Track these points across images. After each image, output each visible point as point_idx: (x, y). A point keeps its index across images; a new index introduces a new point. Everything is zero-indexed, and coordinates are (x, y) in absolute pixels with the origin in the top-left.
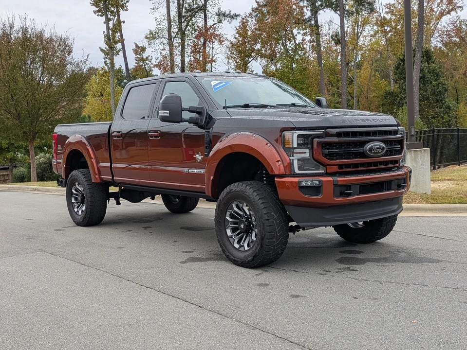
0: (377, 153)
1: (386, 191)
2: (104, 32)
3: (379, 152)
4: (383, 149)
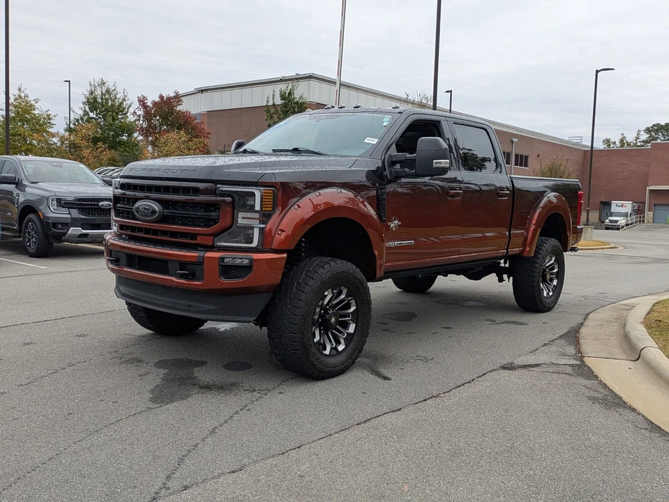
3: (147, 216)
4: (154, 212)
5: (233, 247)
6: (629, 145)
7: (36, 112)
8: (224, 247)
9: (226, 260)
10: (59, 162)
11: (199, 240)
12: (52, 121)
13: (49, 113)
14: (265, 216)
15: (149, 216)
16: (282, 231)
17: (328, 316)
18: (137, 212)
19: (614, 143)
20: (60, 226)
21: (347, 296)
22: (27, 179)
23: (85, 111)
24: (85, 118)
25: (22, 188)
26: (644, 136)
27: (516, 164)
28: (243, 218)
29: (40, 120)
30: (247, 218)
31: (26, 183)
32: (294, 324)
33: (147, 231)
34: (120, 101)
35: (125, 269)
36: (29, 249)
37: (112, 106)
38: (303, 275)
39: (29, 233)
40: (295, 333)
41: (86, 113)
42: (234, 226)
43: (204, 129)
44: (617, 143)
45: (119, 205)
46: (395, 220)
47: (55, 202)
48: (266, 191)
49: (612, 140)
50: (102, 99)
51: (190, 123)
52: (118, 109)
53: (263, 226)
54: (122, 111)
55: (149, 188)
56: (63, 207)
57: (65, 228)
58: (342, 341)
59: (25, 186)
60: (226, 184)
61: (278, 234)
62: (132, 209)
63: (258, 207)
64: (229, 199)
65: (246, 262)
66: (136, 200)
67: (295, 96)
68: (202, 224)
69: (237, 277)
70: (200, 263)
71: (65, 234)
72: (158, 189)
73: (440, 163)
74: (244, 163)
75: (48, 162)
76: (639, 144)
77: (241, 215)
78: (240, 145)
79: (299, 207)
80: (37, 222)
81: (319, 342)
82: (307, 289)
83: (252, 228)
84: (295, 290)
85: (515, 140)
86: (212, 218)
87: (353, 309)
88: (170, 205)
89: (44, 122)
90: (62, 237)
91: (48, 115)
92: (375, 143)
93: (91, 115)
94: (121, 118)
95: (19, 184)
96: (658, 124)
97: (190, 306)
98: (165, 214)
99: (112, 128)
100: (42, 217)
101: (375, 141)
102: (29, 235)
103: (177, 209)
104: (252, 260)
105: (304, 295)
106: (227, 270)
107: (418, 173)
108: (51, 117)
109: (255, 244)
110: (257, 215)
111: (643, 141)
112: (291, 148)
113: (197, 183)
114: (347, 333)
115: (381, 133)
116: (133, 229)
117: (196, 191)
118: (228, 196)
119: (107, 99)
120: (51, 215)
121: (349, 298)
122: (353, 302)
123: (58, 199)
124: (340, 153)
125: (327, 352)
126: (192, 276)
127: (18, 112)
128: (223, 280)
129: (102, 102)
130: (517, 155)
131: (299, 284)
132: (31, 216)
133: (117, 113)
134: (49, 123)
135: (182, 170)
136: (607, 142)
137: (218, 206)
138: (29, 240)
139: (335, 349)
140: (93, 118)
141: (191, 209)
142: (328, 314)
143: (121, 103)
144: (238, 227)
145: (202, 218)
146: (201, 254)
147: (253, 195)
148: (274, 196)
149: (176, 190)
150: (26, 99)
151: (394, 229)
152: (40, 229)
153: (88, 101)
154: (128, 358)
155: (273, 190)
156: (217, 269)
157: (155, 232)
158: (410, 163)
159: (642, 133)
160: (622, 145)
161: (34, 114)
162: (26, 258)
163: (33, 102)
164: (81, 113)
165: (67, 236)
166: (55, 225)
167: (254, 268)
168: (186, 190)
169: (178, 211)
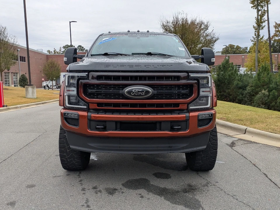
0: (138, 95)
1: (158, 131)
2: (256, 17)
3: (140, 95)
6: (57, 53)
8: (194, 109)
9: (199, 116)
11: (181, 107)
15: (142, 96)
19: (52, 52)
26: (63, 50)
27: (21, 61)
28: (203, 92)
44: (53, 52)
49: (51, 51)
53: (211, 95)
63: (210, 85)
68: (181, 97)
70: (187, 120)
76: (61, 53)
77: (201, 90)
83: (208, 97)
85: (19, 50)
96: (68, 45)
98: (155, 93)
101: (183, 49)
109: (209, 106)
111: (63, 52)
117: (178, 78)
118: (195, 80)
128: (199, 128)
130: (20, 57)
135: (163, 66)
136: (49, 51)
144: (200, 97)
146: (187, 114)
159: (62, 48)
160: (55, 53)
169: (164, 91)
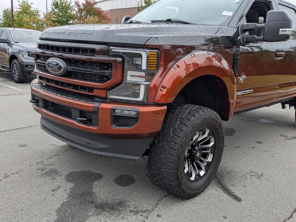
0: (54, 70)
4: (60, 68)
5: (122, 100)
7: (32, 9)
8: (115, 99)
9: (116, 111)
10: (31, 32)
11: (95, 93)
12: (39, 14)
13: (38, 10)
14: (150, 75)
15: (57, 71)
16: (164, 87)
17: (195, 152)
18: (49, 66)
20: (29, 67)
21: (209, 135)
22: (13, 40)
23: (53, 8)
24: (53, 12)
25: (11, 45)
28: (131, 76)
29: (33, 13)
30: (135, 76)
31: (12, 42)
32: (171, 163)
33: (57, 82)
34: (69, 3)
35: (42, 110)
36: (14, 78)
37: (65, 6)
38: (178, 122)
39: (14, 69)
40: (171, 170)
41: (53, 10)
42: (123, 83)
43: (108, 17)
45: (38, 61)
46: (243, 75)
47: (27, 54)
48: (152, 53)
50: (60, 2)
51: (101, 14)
52: (68, 7)
53: (148, 83)
54: (70, 9)
55: (57, 49)
56: (31, 56)
57: (32, 68)
58: (203, 168)
59: (13, 44)
60: (117, 46)
61: (161, 90)
62: (45, 64)
63: (144, 67)
64: (119, 59)
65: (133, 114)
66: (48, 57)
67: (152, 1)
68: (97, 80)
69: (125, 125)
70: (96, 112)
71: (33, 71)
72: (64, 49)
73: (285, 31)
74: (132, 28)
75: (25, 31)
77: (130, 73)
78: (127, 19)
79: (178, 66)
80: (18, 64)
81: (188, 172)
82: (182, 134)
83: (139, 85)
84: (171, 134)
86: (106, 75)
87: (212, 144)
88: (73, 63)
89: (35, 14)
90: (31, 72)
91: (37, 11)
92: (231, 15)
93: (56, 10)
94: (70, 12)
95: (9, 43)
97: (88, 143)
98: (68, 70)
99: (65, 17)
100: (20, 62)
101: (231, 14)
102: (14, 71)
103: (78, 66)
104: (138, 113)
105: (179, 139)
106: (118, 119)
107: (265, 39)
108: (39, 11)
109: (141, 98)
110: (143, 74)
112: (165, 19)
113: (93, 45)
114: (207, 162)
115: (235, 7)
116: (48, 80)
117: (93, 51)
118: (119, 56)
119: (63, 3)
120: (24, 60)
121: (210, 137)
122: (213, 139)
123: (28, 52)
124: (203, 23)
125: (193, 178)
126: (89, 122)
127: (23, 9)
128: (114, 127)
129: (61, 4)
131: (175, 130)
132: (15, 61)
133: (68, 10)
134: (38, 14)
135: (82, 34)
137: (110, 65)
138: (15, 74)
139: (199, 175)
140: (57, 12)
141: (88, 67)
142: (195, 150)
143: (69, 5)
144: (126, 83)
145: (97, 75)
146: (96, 105)
147: (140, 56)
148: (158, 57)
149: (76, 50)
150: (27, 3)
151: (242, 82)
152: (19, 68)
153: (54, 4)
154: (48, 169)
155: (158, 53)
156: (109, 118)
157: (62, 84)
158: (258, 31)
161: (31, 10)
162: (13, 83)
163: (30, 5)
164: (51, 10)
165: (33, 72)
166: (27, 66)
167: (140, 119)
168: (85, 51)
169: (80, 69)
